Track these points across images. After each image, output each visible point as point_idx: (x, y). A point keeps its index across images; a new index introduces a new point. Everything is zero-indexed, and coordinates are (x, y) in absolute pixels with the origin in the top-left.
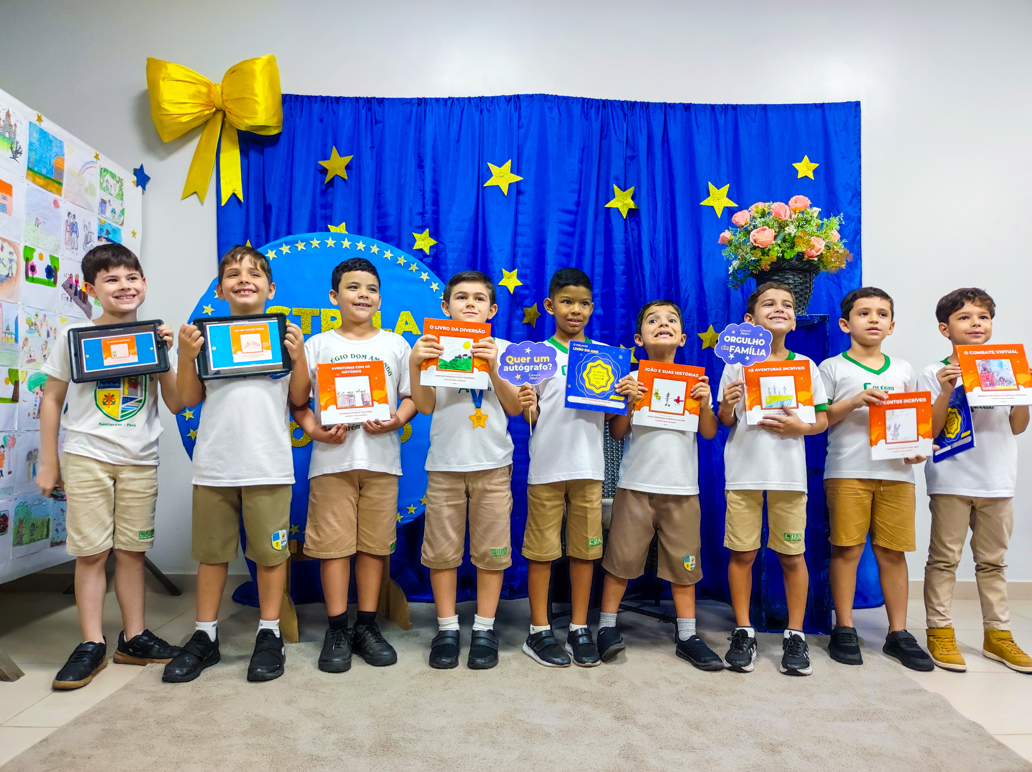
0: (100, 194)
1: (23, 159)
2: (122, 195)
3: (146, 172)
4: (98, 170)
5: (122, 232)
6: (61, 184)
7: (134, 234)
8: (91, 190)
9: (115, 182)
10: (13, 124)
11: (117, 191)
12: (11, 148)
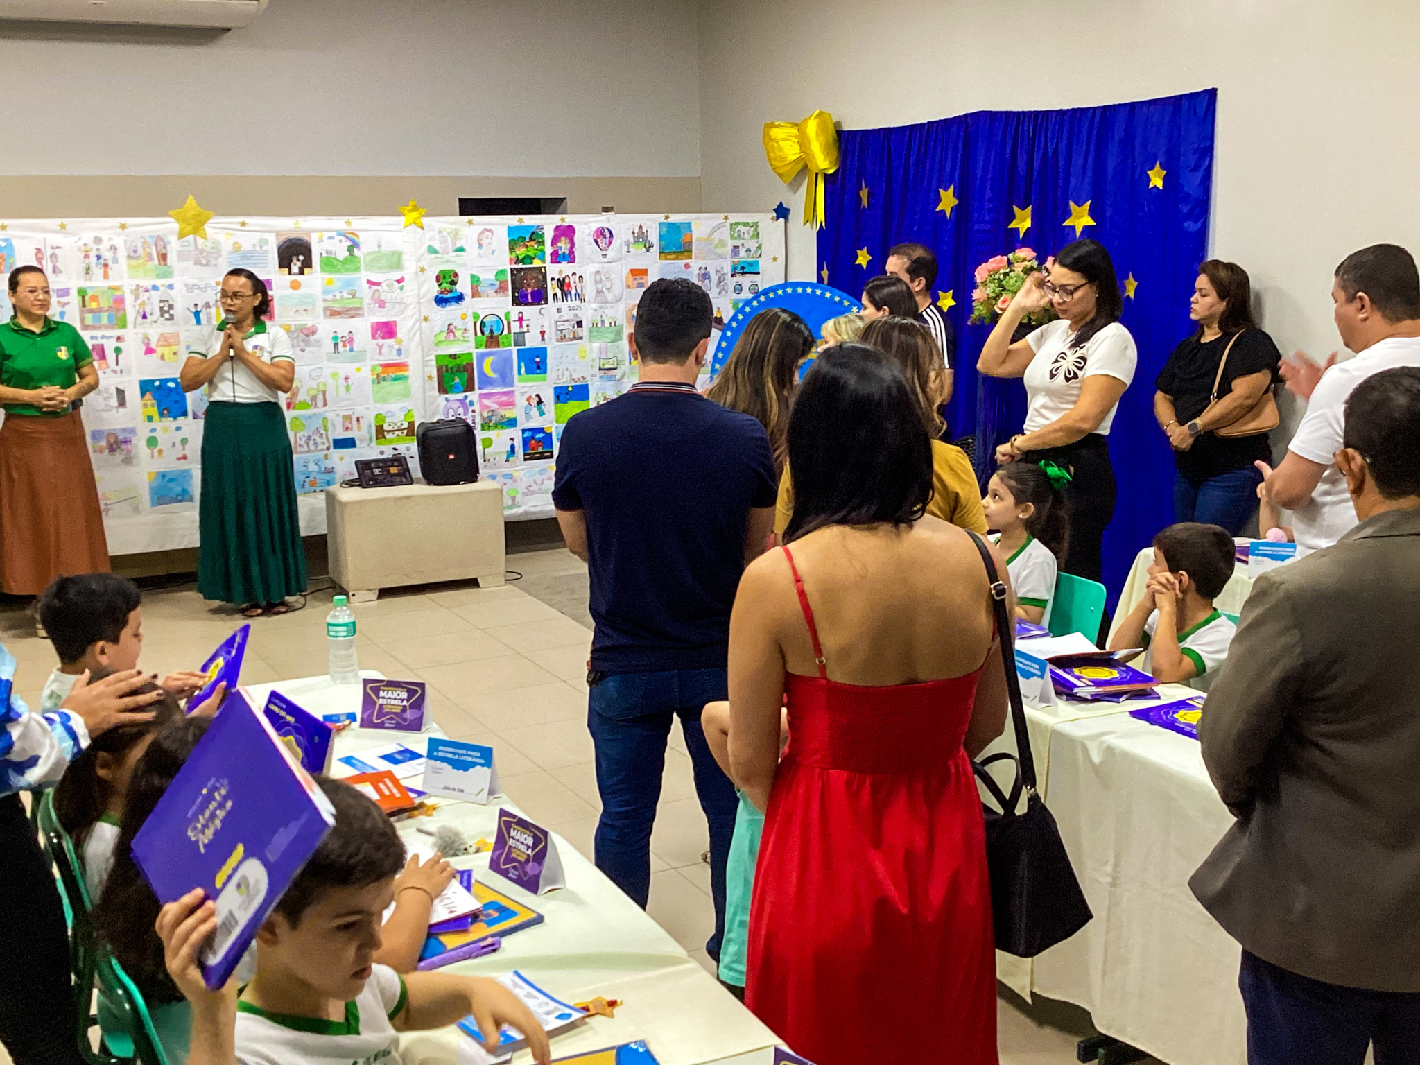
0: (731, 243)
1: (655, 250)
2: (758, 234)
3: (785, 206)
4: (728, 226)
5: (760, 263)
6: (691, 252)
7: (775, 259)
8: (722, 243)
9: (747, 228)
10: (644, 230)
11: (751, 233)
12: (645, 246)
